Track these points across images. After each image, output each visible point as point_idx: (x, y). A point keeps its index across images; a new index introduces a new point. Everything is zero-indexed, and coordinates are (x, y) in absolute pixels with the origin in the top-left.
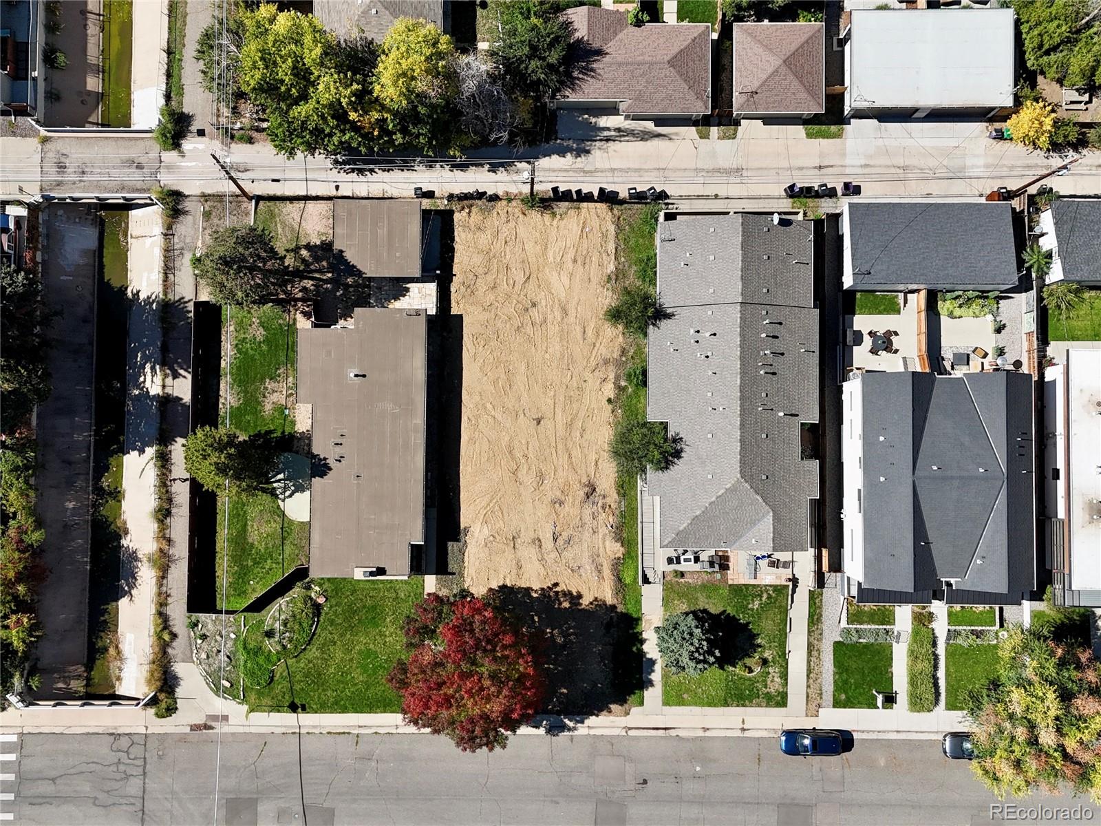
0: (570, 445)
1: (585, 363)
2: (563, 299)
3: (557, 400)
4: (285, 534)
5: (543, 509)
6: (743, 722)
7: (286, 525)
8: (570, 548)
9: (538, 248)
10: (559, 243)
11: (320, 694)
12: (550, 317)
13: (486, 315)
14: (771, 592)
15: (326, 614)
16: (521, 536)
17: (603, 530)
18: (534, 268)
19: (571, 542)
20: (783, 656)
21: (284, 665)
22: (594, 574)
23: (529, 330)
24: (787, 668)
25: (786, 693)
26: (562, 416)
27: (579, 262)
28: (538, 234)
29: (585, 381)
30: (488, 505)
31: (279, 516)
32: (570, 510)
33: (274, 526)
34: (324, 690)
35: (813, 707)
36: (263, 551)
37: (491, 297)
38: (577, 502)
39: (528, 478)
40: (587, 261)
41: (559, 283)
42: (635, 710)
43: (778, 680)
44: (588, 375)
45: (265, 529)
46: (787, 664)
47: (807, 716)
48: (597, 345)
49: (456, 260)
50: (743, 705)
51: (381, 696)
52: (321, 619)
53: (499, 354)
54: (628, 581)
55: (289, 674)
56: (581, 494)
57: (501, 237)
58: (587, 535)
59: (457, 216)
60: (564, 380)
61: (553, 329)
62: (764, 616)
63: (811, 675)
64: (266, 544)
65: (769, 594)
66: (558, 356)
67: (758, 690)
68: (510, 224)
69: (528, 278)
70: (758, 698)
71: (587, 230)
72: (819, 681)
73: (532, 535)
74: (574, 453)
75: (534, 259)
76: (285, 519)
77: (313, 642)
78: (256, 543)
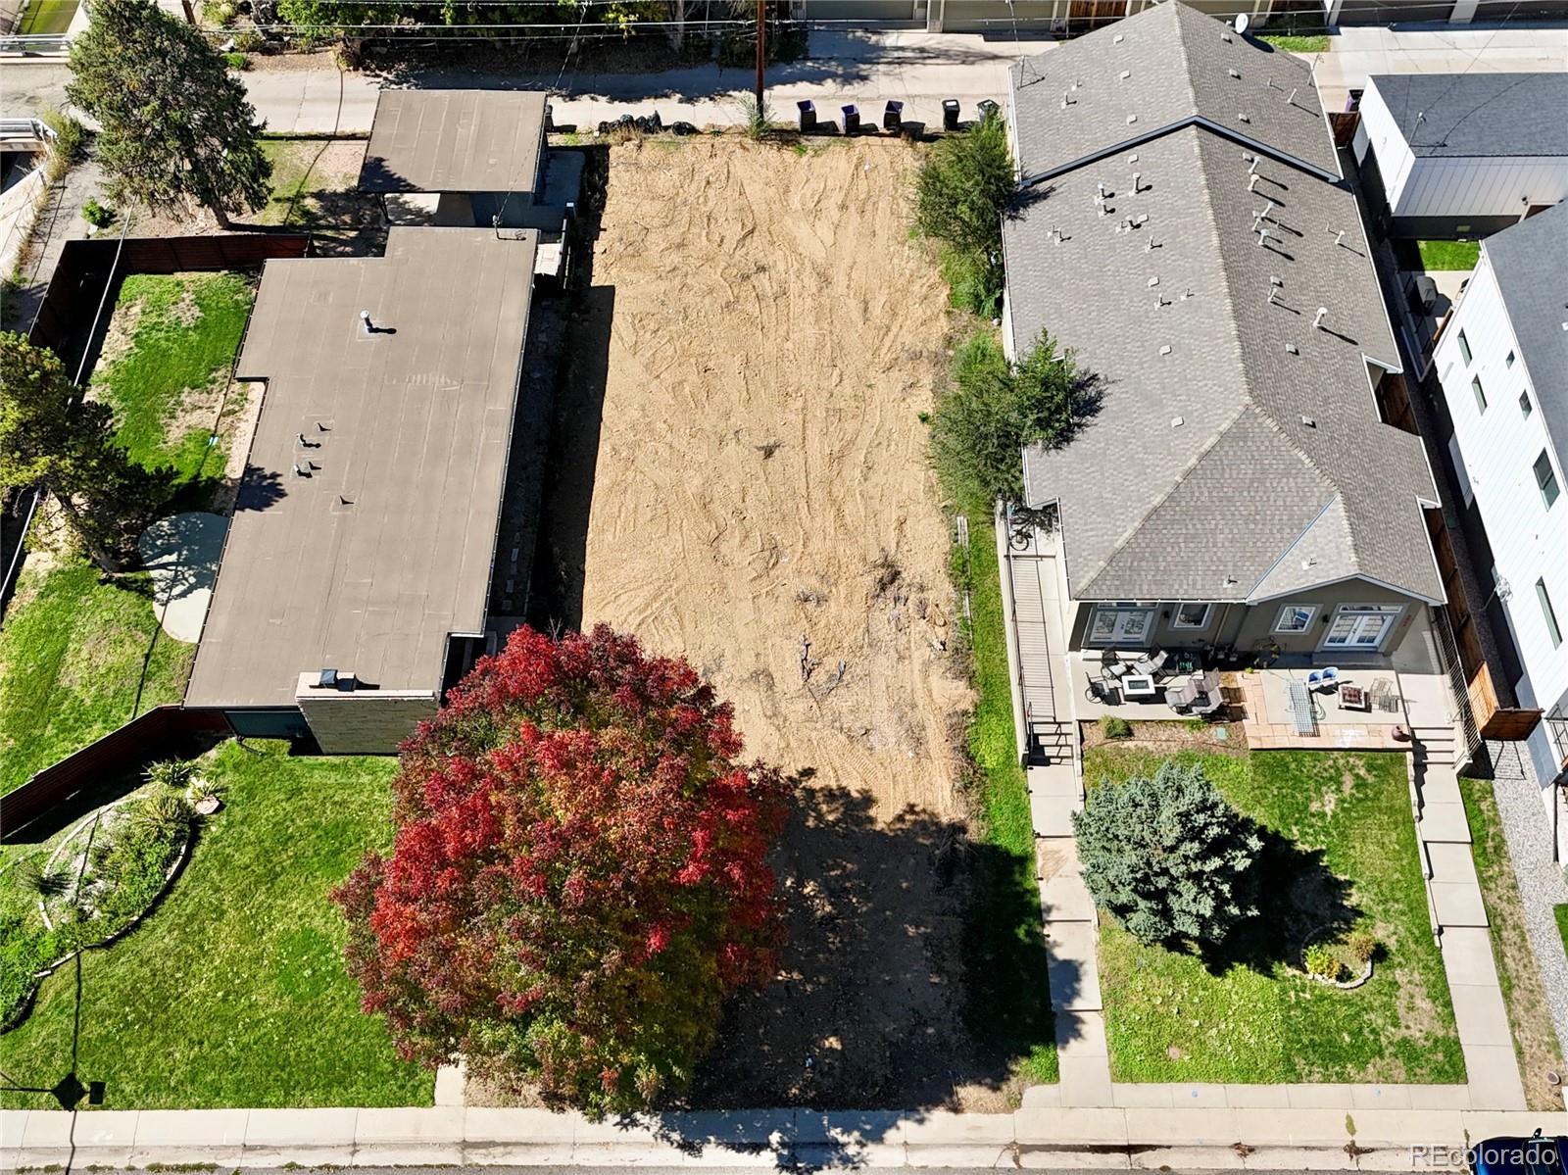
0: (838, 491)
1: (869, 356)
2: (819, 261)
3: (808, 417)
4: (152, 667)
5: (778, 612)
6: (1351, 1127)
7: (158, 649)
8: (842, 691)
9: (772, 191)
10: (813, 184)
11: (152, 1053)
12: (794, 288)
13: (663, 285)
14: (1362, 772)
15: (214, 841)
16: (725, 665)
17: (920, 654)
18: (762, 215)
19: (847, 677)
20: (1428, 937)
21: (69, 969)
22: (904, 747)
23: (752, 307)
24: (1443, 972)
25: (1457, 1042)
26: (821, 442)
27: (852, 208)
28: (771, 174)
29: (870, 386)
30: (648, 605)
31: (145, 632)
32: (844, 610)
33: (130, 651)
34: (165, 1042)
35: (1541, 1083)
36: (88, 702)
37: (675, 258)
38: (857, 597)
39: (741, 555)
40: (869, 207)
41: (813, 240)
42: (1034, 1094)
43: (1423, 1004)
44: (875, 375)
45: (107, 658)
46: (1441, 962)
47: (1531, 1108)
48: (895, 329)
49: (608, 208)
50: (1343, 1078)
51: (323, 1055)
52: (198, 853)
53: (686, 343)
54: (990, 762)
55: (78, 997)
56: (869, 581)
57: (700, 179)
58: (883, 664)
59: (614, 152)
60: (825, 384)
61: (801, 305)
62: (1355, 833)
63: (1516, 994)
64: (102, 688)
65: (1357, 776)
66: (812, 346)
67: (1373, 1031)
68: (717, 160)
69: (752, 232)
70: (1382, 1057)
71: (867, 167)
72: (1541, 1009)
73: (749, 662)
74: (847, 509)
75: (764, 206)
76: (160, 637)
77: (163, 909)
78: (77, 688)
